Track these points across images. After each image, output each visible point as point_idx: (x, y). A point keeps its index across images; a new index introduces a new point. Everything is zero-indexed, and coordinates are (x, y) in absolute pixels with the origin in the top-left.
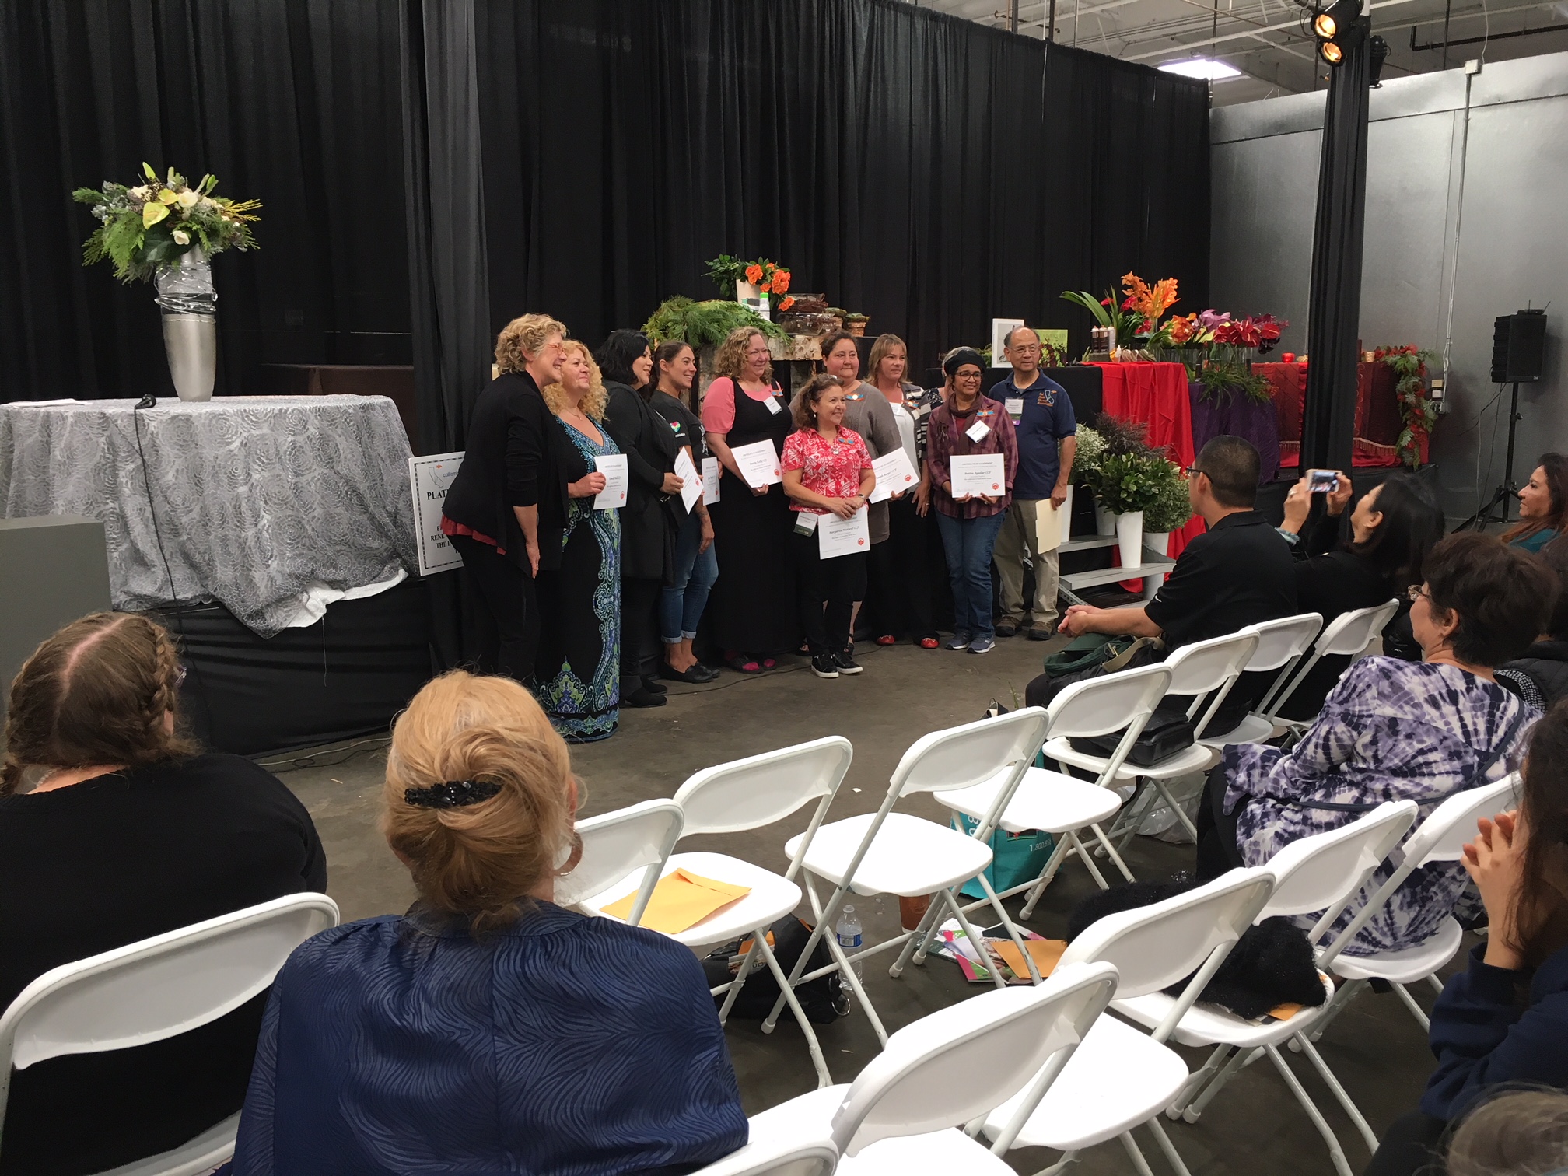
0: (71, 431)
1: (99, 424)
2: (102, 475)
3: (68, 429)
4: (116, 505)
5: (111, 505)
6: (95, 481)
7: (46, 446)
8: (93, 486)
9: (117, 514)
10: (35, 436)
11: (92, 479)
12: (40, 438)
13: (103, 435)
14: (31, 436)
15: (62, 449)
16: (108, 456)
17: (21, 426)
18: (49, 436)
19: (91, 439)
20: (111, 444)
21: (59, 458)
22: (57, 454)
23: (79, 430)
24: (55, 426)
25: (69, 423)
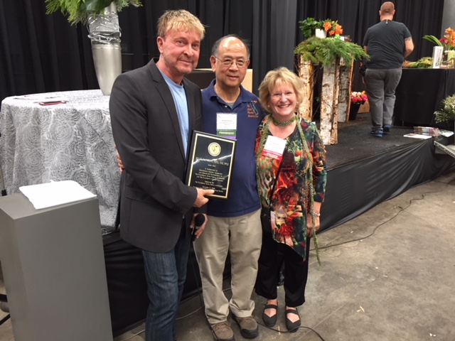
0: (54, 122)
1: (73, 117)
2: (75, 149)
3: (52, 120)
4: (84, 167)
5: (81, 167)
6: (71, 153)
7: (37, 130)
8: (70, 156)
9: (85, 173)
10: (29, 123)
11: (69, 152)
12: (33, 125)
13: (75, 124)
14: (26, 123)
15: (48, 133)
16: (78, 137)
17: (19, 117)
18: (39, 124)
19: (68, 127)
20: (81, 129)
21: (47, 138)
22: (45, 136)
23: (59, 120)
24: (43, 118)
25: (52, 116)
